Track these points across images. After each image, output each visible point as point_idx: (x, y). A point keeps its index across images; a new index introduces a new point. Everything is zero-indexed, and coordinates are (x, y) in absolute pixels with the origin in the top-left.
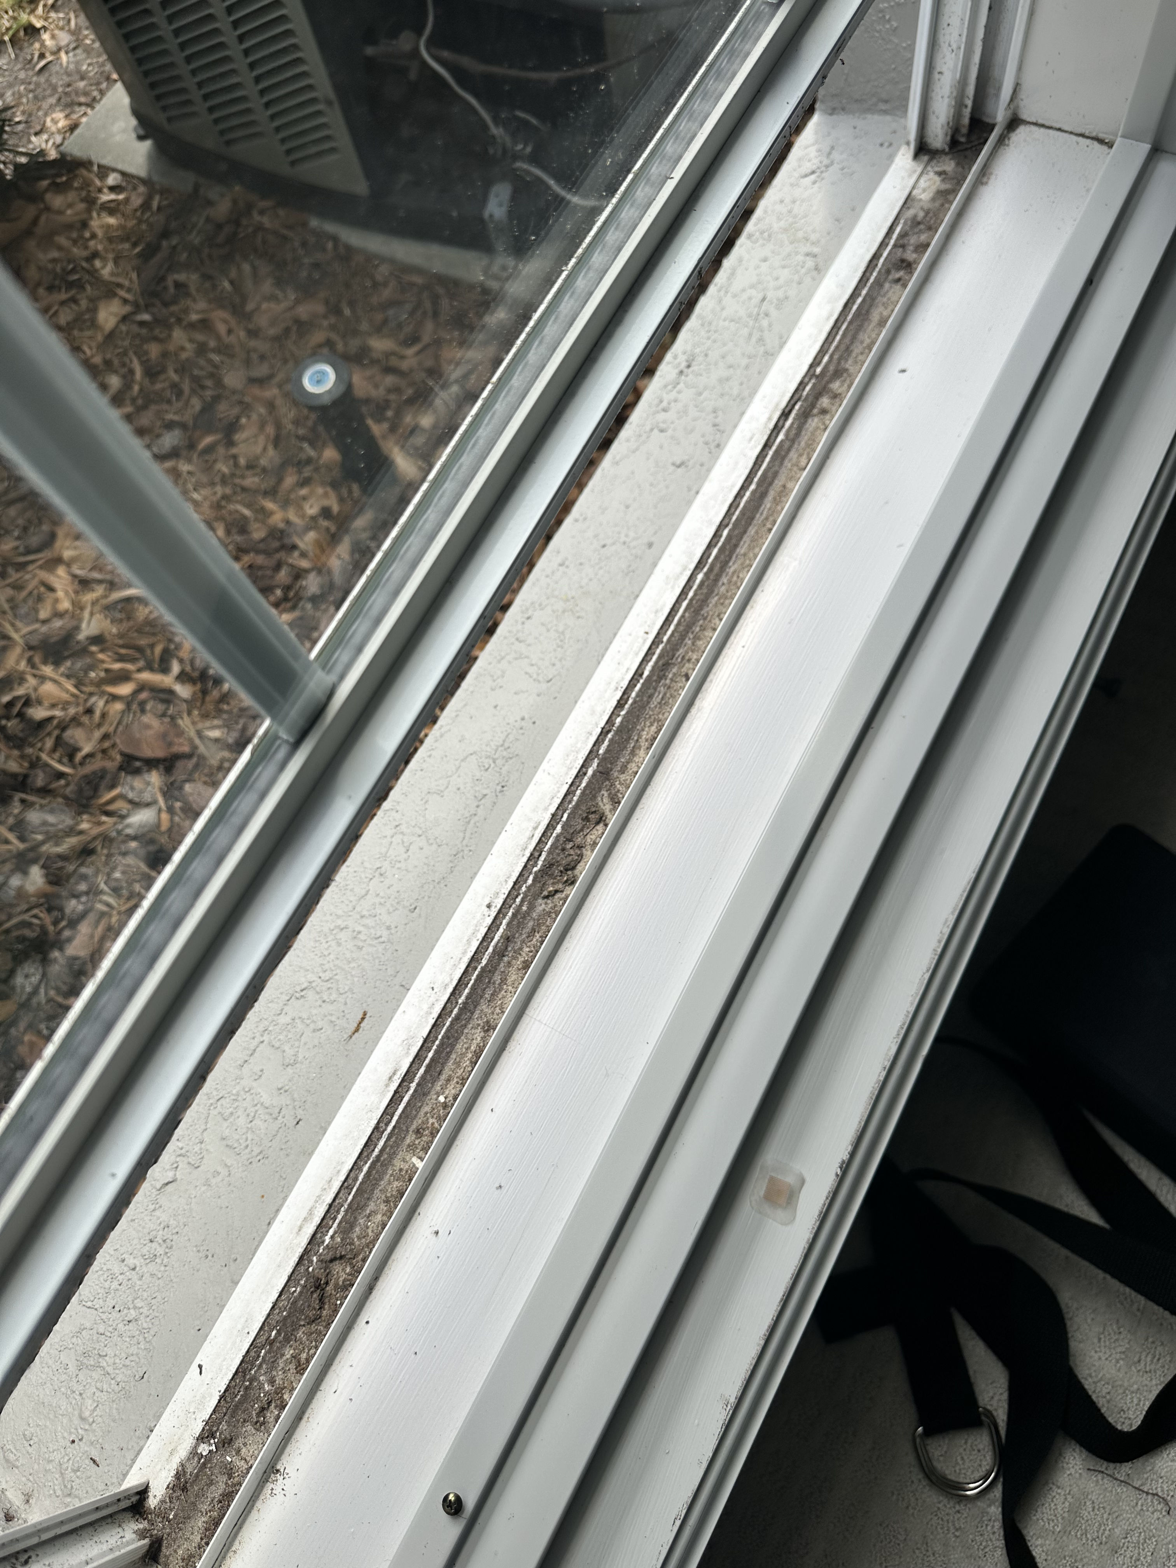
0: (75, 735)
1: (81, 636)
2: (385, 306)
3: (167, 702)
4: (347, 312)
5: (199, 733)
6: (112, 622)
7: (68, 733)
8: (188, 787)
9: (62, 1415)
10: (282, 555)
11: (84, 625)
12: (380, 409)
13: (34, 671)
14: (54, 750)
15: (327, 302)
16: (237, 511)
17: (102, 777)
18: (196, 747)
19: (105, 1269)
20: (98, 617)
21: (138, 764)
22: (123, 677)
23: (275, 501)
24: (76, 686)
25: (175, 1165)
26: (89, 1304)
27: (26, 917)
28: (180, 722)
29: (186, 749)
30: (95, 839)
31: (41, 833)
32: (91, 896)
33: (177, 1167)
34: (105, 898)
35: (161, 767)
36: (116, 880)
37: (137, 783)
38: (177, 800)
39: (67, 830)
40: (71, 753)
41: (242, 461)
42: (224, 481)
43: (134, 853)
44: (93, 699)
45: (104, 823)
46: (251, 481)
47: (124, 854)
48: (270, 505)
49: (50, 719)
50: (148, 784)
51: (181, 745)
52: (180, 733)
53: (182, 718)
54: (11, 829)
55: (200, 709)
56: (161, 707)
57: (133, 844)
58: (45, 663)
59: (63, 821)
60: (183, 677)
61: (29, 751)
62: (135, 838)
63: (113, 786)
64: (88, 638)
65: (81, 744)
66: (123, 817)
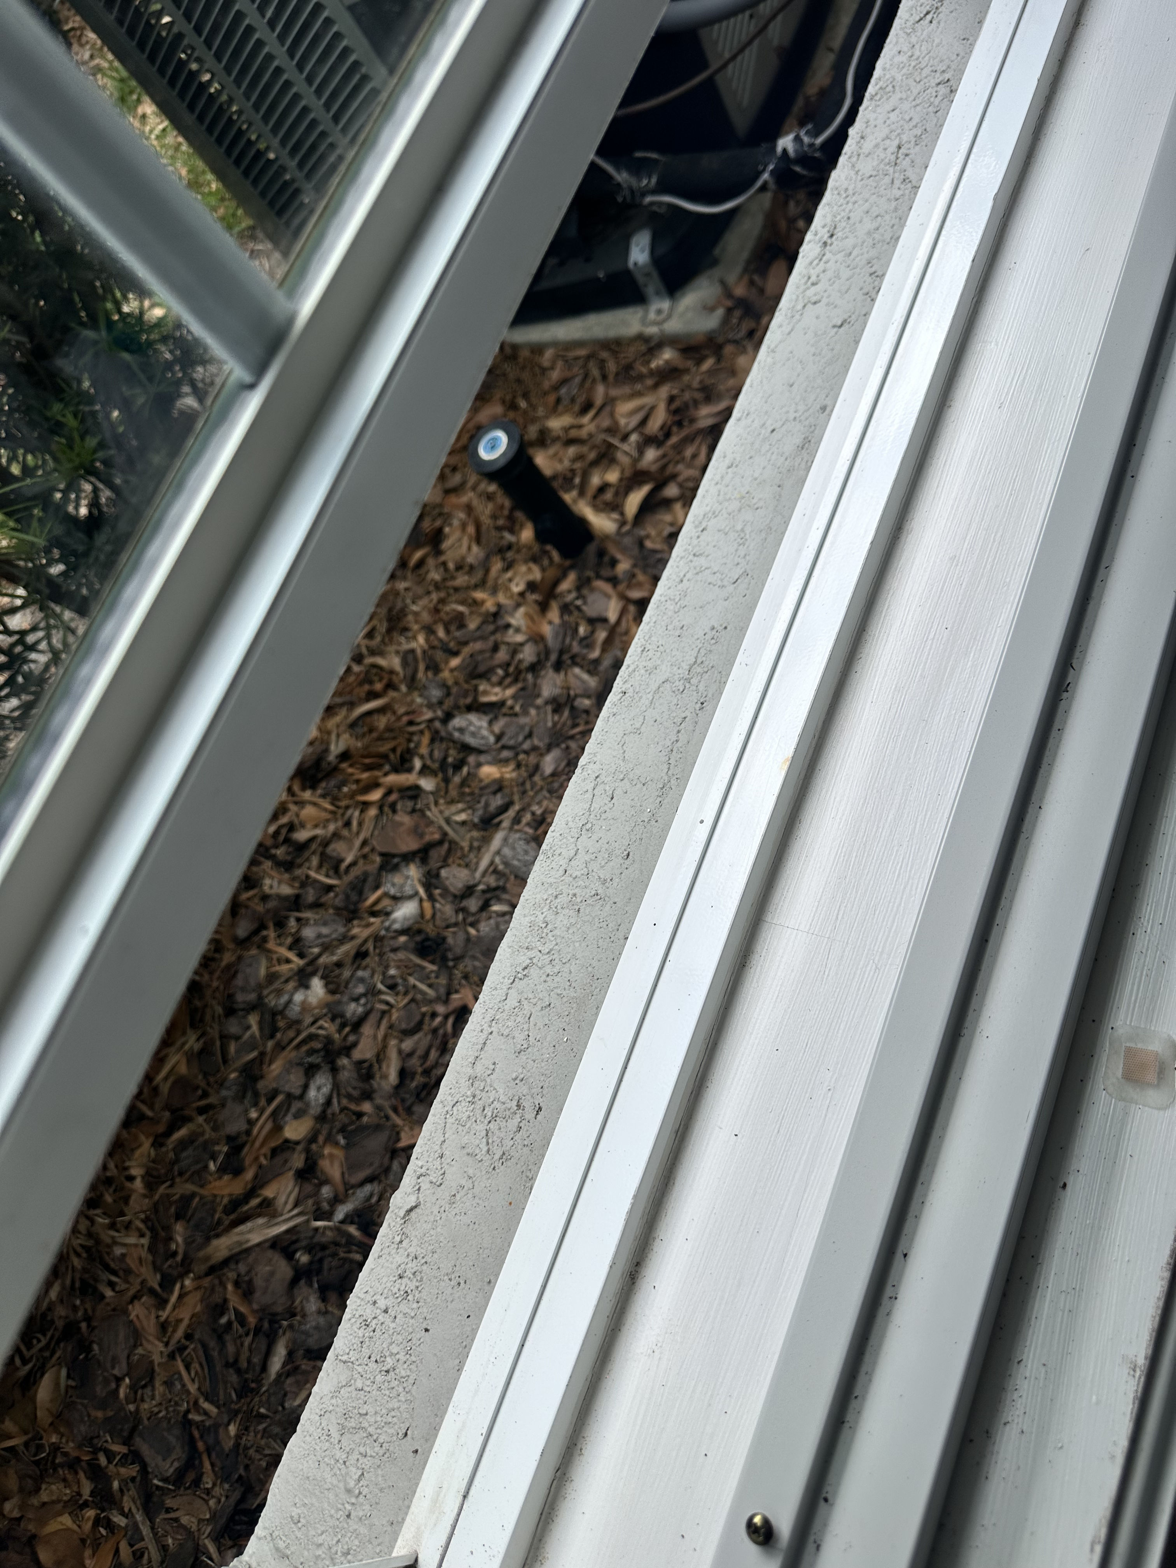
0: (338, 848)
1: (331, 758)
2: (556, 388)
3: (415, 798)
4: (523, 404)
5: (448, 821)
6: (357, 738)
7: (329, 850)
8: (444, 873)
9: (328, 1489)
10: (498, 636)
11: (333, 747)
12: (567, 480)
13: (295, 799)
14: (320, 866)
15: (503, 402)
16: (454, 610)
17: (364, 881)
18: (445, 834)
19: (357, 1316)
20: (346, 736)
21: (396, 860)
22: (374, 785)
23: (484, 591)
24: (332, 804)
25: (417, 1187)
26: (344, 1358)
27: (313, 1030)
28: (428, 813)
29: (437, 836)
30: (366, 941)
31: (317, 946)
32: (369, 996)
33: (419, 1189)
34: (383, 997)
35: (417, 860)
36: (393, 977)
37: (397, 879)
38: (436, 888)
39: (341, 938)
40: (335, 866)
41: (451, 566)
42: (437, 587)
43: (404, 947)
44: (349, 812)
45: (372, 924)
46: (461, 580)
47: (395, 950)
48: (479, 595)
49: (312, 839)
50: (407, 877)
51: (433, 833)
52: (430, 823)
53: (430, 809)
54: (290, 948)
55: (444, 797)
56: (410, 804)
57: (403, 939)
58: (303, 789)
59: (336, 930)
60: (425, 771)
61: (298, 872)
62: (402, 932)
63: (377, 887)
64: (337, 757)
65: (343, 855)
66: (388, 914)
